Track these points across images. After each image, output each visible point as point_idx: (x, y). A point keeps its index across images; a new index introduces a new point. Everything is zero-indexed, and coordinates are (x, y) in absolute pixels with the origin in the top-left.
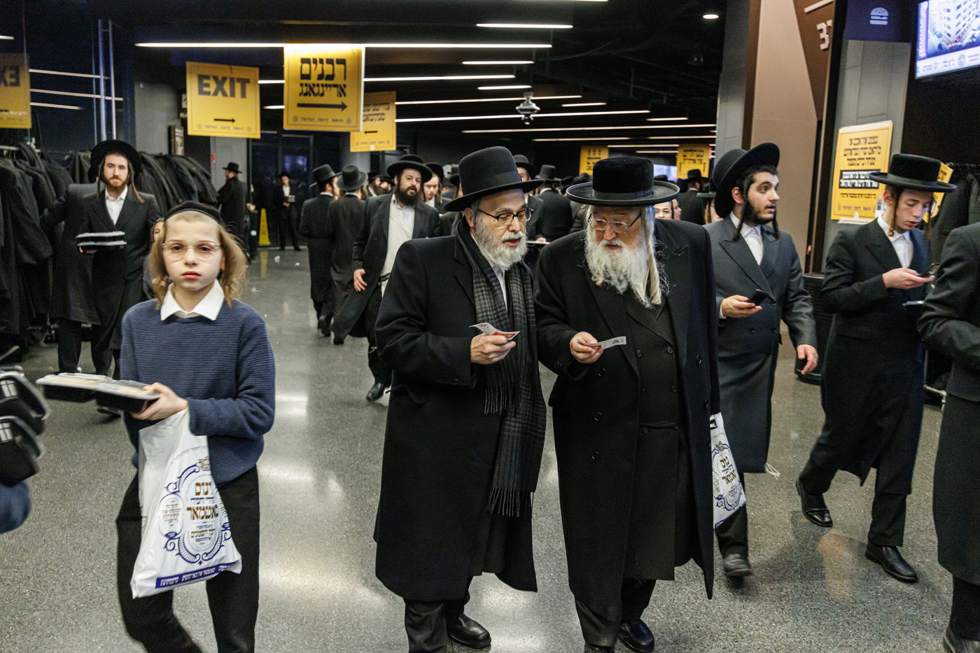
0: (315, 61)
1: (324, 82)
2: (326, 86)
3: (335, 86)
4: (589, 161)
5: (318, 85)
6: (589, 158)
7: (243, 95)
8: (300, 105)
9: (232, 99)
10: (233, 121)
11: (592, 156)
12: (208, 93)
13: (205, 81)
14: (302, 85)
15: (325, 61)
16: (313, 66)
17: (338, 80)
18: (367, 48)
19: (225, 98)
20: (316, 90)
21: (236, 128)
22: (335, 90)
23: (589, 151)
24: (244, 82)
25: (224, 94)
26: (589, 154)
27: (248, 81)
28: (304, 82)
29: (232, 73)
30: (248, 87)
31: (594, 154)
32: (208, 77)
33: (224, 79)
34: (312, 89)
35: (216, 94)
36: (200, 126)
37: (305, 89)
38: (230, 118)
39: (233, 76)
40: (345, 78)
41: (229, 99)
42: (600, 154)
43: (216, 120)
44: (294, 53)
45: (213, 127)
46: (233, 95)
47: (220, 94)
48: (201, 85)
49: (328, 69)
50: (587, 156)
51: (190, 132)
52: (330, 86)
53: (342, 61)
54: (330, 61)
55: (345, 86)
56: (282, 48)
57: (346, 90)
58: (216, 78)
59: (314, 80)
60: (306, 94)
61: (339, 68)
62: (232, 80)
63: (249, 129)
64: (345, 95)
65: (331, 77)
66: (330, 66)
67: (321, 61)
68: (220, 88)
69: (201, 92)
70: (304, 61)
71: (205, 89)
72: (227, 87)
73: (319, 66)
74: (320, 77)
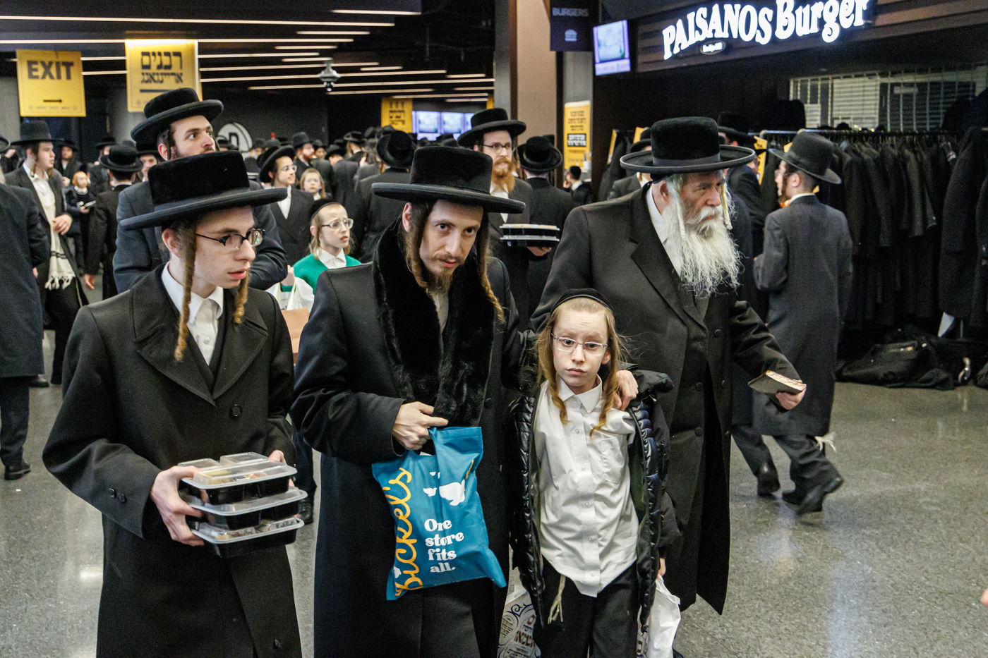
0: (154, 54)
1: (162, 71)
2: (165, 74)
3: (173, 74)
4: (391, 114)
5: (158, 74)
6: (391, 112)
7: (69, 77)
8: (142, 91)
9: (59, 81)
10: (60, 101)
11: (394, 108)
12: (37, 77)
13: (34, 66)
14: (143, 74)
15: (163, 54)
16: (152, 58)
17: (175, 69)
18: (199, 43)
19: (52, 81)
20: (156, 78)
21: (63, 108)
22: (173, 78)
23: (391, 104)
24: (68, 65)
25: (52, 77)
26: (391, 107)
27: (71, 64)
28: (145, 71)
29: (57, 57)
30: (72, 69)
31: (397, 106)
32: (36, 63)
33: (51, 63)
34: (152, 77)
35: (44, 77)
36: (31, 108)
37: (146, 78)
38: (57, 99)
39: (58, 60)
40: (181, 68)
41: (56, 81)
42: (403, 106)
43: (45, 101)
44: (134, 47)
45: (43, 108)
46: (59, 77)
47: (48, 77)
48: (31, 70)
49: (166, 61)
50: (389, 109)
51: (23, 114)
52: (168, 74)
53: (178, 54)
54: (167, 54)
55: (181, 74)
56: (123, 44)
57: (183, 78)
58: (43, 63)
59: (154, 69)
60: (147, 82)
61: (175, 59)
62: (58, 64)
63: (75, 108)
64: (182, 81)
65: (169, 67)
66: (168, 58)
67: (160, 54)
68: (47, 72)
69: (31, 76)
70: (144, 54)
71: (35, 74)
72: (53, 70)
73: (158, 57)
74: (159, 67)
